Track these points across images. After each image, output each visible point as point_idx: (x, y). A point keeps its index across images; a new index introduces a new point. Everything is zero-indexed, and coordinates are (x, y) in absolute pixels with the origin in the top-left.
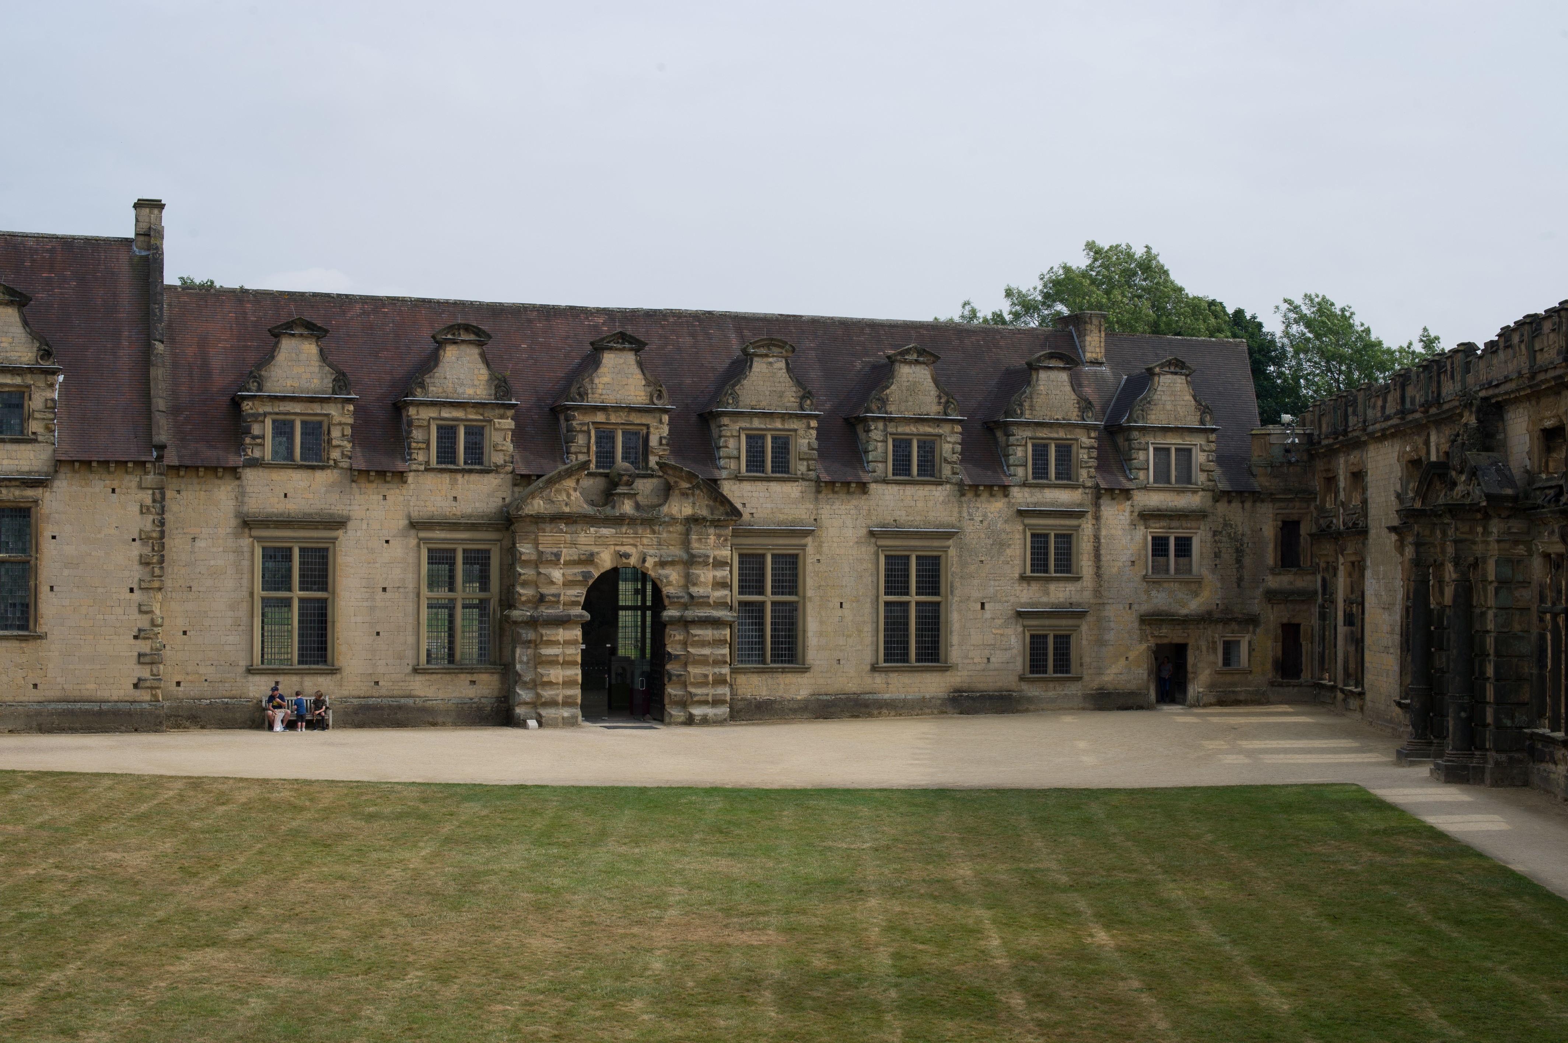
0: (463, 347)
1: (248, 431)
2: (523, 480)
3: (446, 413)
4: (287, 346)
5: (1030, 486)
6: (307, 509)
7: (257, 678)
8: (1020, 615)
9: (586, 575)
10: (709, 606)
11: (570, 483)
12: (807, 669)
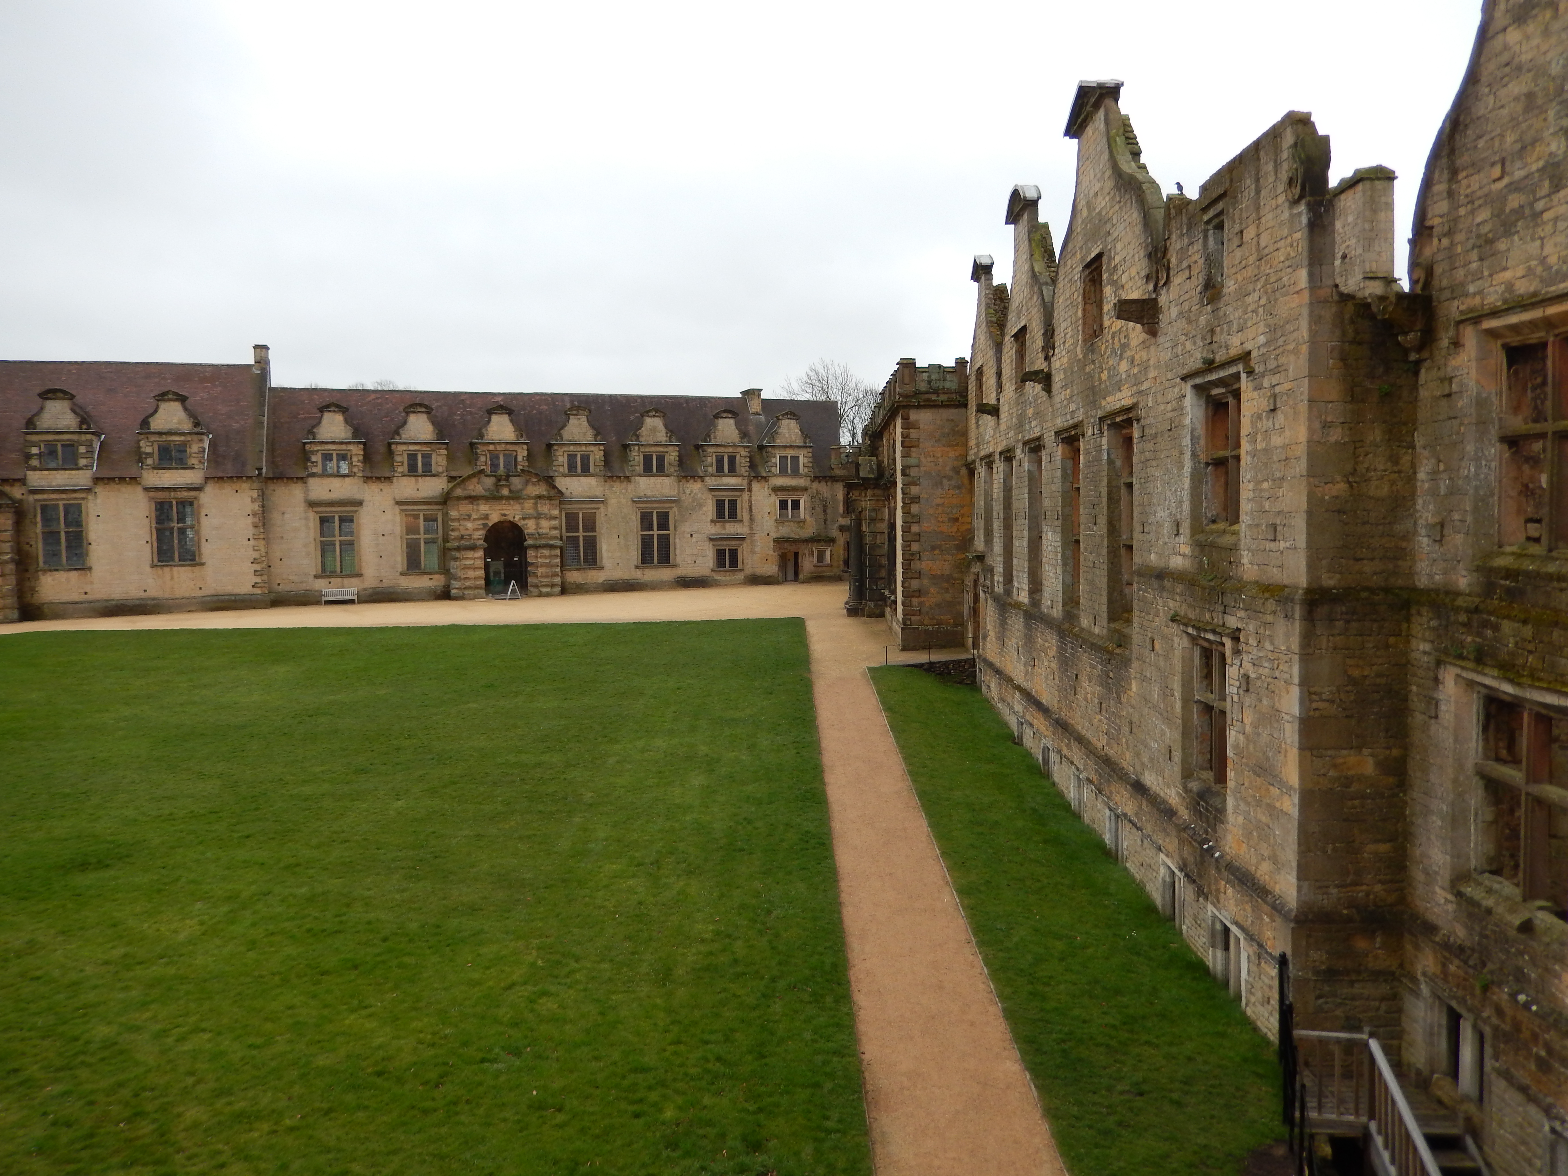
0: (419, 414)
1: (308, 460)
2: (451, 479)
3: (412, 447)
4: (327, 416)
5: (715, 476)
6: (342, 497)
7: (320, 580)
8: (711, 539)
9: (485, 525)
10: (548, 538)
11: (475, 480)
12: (602, 568)
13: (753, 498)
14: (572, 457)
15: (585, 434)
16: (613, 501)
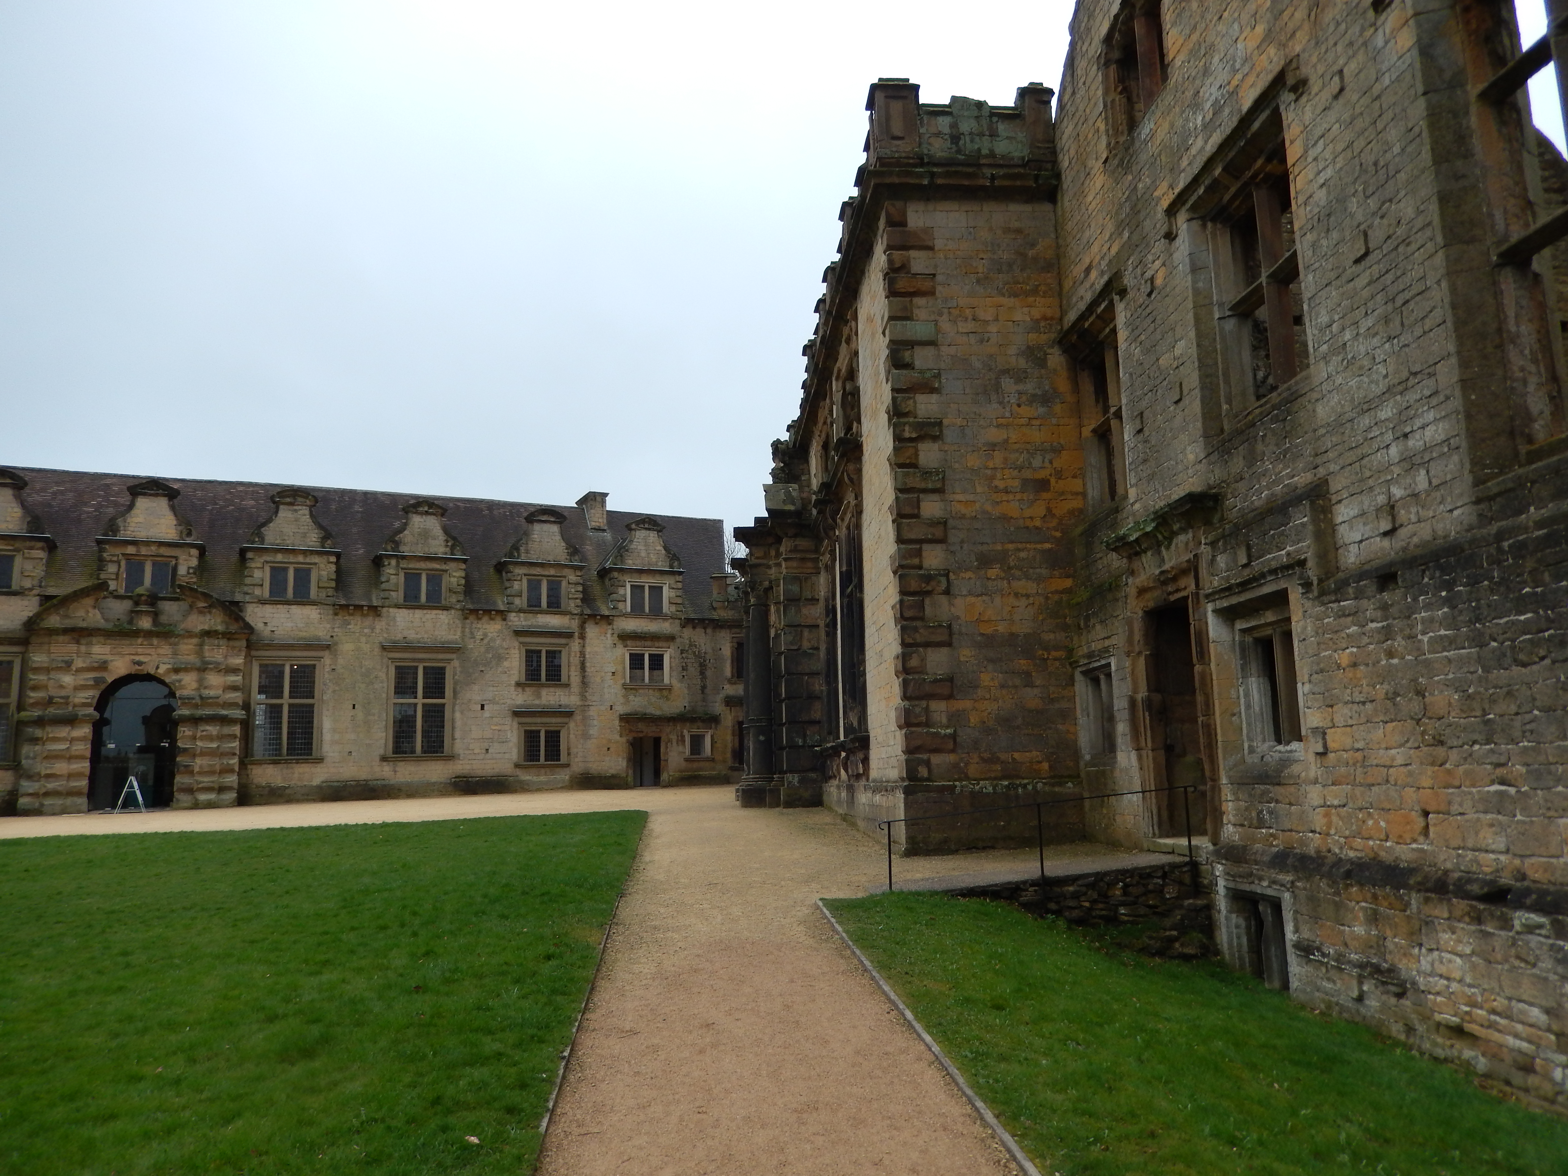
2: (45, 599)
5: (525, 612)
8: (516, 714)
9: (99, 681)
10: (218, 705)
11: (89, 601)
12: (320, 760)
13: (588, 649)
14: (278, 573)
15: (304, 535)
16: (347, 647)
